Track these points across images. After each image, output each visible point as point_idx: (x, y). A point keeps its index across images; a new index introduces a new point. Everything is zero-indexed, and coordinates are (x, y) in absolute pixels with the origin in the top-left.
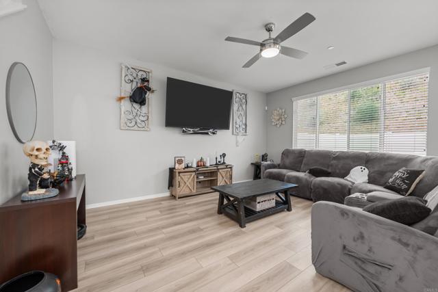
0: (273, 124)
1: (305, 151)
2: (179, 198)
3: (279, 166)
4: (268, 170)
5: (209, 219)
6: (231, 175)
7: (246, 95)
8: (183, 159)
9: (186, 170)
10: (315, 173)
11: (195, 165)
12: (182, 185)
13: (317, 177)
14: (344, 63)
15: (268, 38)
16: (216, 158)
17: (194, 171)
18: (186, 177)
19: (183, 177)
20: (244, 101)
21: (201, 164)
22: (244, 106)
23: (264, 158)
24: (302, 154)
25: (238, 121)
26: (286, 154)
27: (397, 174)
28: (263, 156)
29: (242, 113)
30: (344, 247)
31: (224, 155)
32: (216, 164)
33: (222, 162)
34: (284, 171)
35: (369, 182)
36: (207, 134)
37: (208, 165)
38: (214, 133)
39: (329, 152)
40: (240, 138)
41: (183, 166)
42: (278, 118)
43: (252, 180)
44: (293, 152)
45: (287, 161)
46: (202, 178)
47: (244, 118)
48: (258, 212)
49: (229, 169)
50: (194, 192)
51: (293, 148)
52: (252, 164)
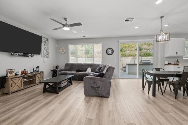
0: (60, 53)
1: (73, 64)
2: (11, 93)
3: (64, 70)
4: (60, 72)
5: (40, 96)
6: (43, 76)
7: (48, 39)
8: (13, 70)
9: (16, 76)
10: (78, 71)
11: (20, 73)
12: (13, 85)
13: (78, 72)
14: (85, 36)
15: (65, 23)
16: (33, 69)
17: (22, 77)
18: (16, 81)
19: (14, 81)
20: (47, 41)
21: (24, 72)
22: (47, 44)
23: (57, 67)
24: (72, 65)
25: (44, 51)
26: (67, 65)
27: (97, 69)
28: (56, 67)
29: (46, 47)
30: (92, 86)
31: (38, 67)
32: (34, 72)
33: (37, 70)
34: (67, 72)
35: (92, 72)
36: (28, 56)
37: (29, 72)
38: (32, 56)
39: (81, 64)
40: (46, 59)
41: (14, 74)
42: (62, 51)
43: (52, 78)
44: (69, 64)
45: (67, 68)
46: (25, 80)
47: (47, 49)
48: (63, 87)
49: (42, 74)
50: (22, 88)
51: (69, 63)
52: (51, 70)
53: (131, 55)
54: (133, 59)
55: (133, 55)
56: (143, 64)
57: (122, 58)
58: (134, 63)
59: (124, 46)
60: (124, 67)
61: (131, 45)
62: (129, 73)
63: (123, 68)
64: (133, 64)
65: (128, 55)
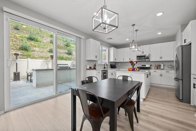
53: (43, 57)
54: (46, 62)
55: (45, 58)
56: (60, 69)
57: (27, 60)
58: (46, 68)
59: (31, 44)
60: (29, 74)
61: (41, 45)
62: (38, 86)
63: (28, 76)
64: (46, 70)
65: (38, 56)
